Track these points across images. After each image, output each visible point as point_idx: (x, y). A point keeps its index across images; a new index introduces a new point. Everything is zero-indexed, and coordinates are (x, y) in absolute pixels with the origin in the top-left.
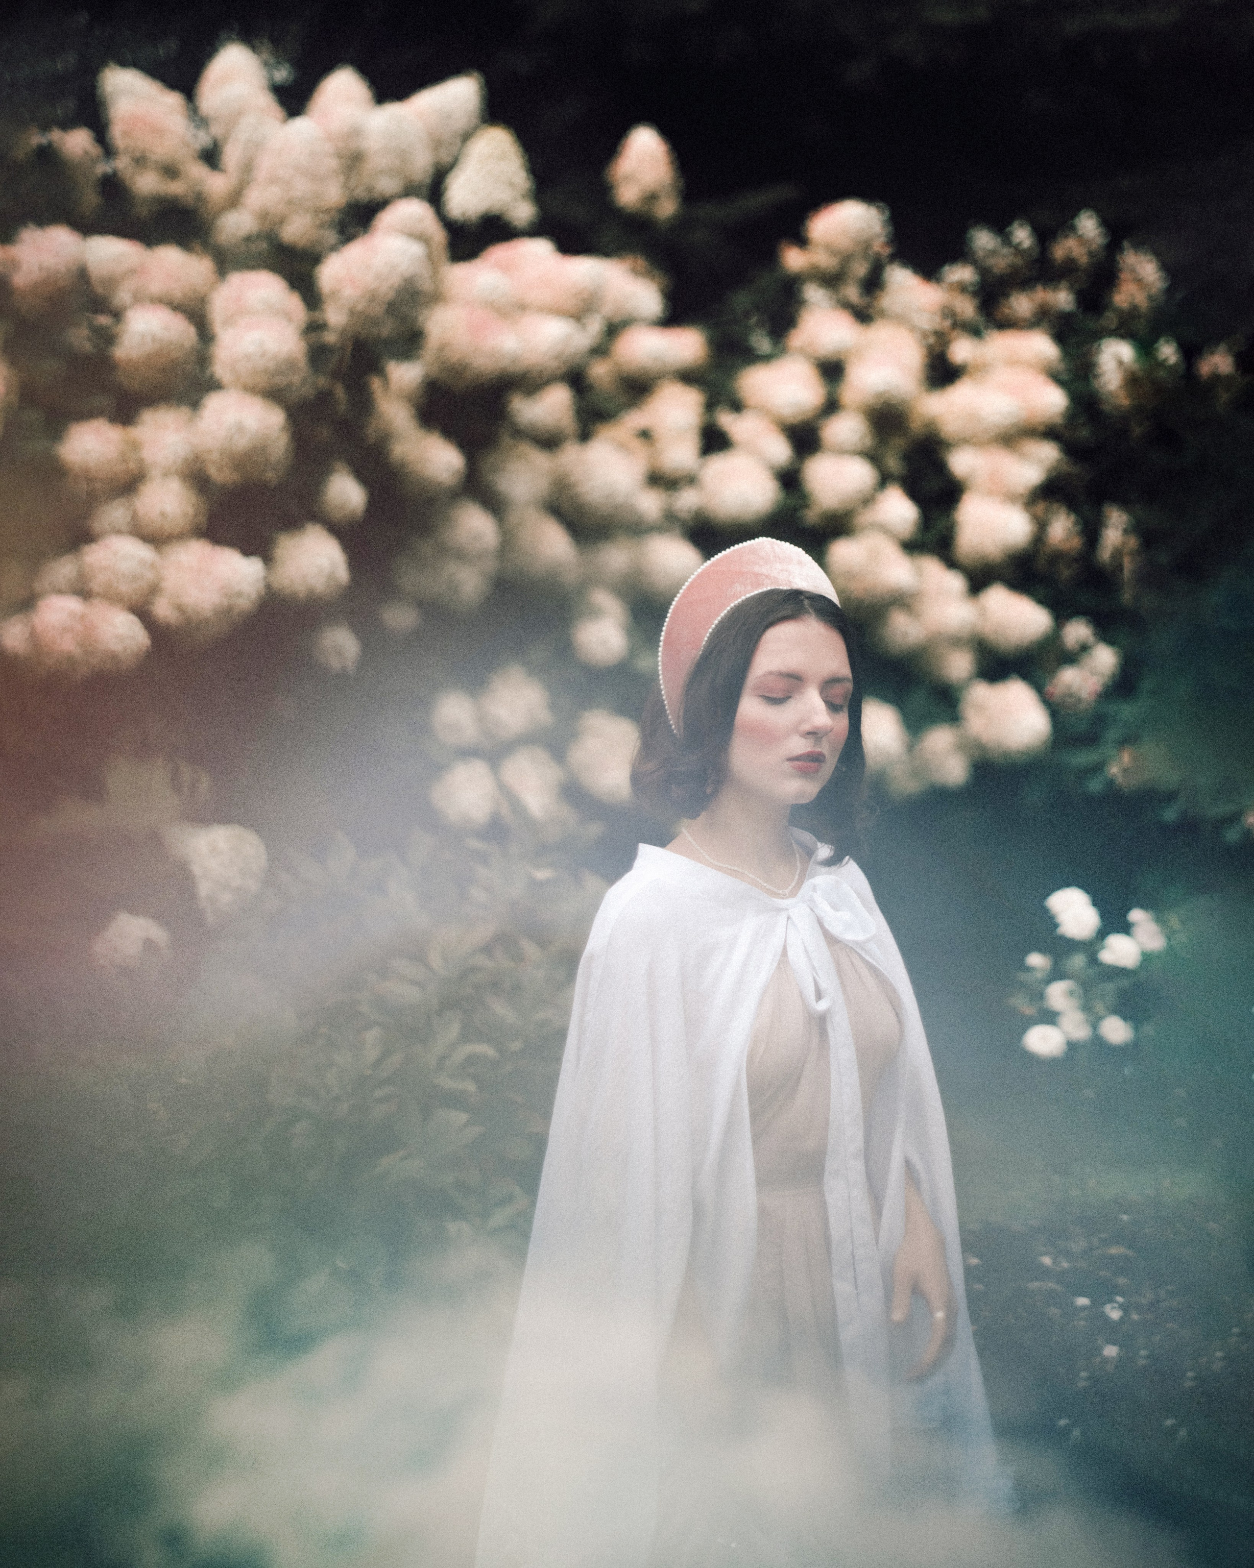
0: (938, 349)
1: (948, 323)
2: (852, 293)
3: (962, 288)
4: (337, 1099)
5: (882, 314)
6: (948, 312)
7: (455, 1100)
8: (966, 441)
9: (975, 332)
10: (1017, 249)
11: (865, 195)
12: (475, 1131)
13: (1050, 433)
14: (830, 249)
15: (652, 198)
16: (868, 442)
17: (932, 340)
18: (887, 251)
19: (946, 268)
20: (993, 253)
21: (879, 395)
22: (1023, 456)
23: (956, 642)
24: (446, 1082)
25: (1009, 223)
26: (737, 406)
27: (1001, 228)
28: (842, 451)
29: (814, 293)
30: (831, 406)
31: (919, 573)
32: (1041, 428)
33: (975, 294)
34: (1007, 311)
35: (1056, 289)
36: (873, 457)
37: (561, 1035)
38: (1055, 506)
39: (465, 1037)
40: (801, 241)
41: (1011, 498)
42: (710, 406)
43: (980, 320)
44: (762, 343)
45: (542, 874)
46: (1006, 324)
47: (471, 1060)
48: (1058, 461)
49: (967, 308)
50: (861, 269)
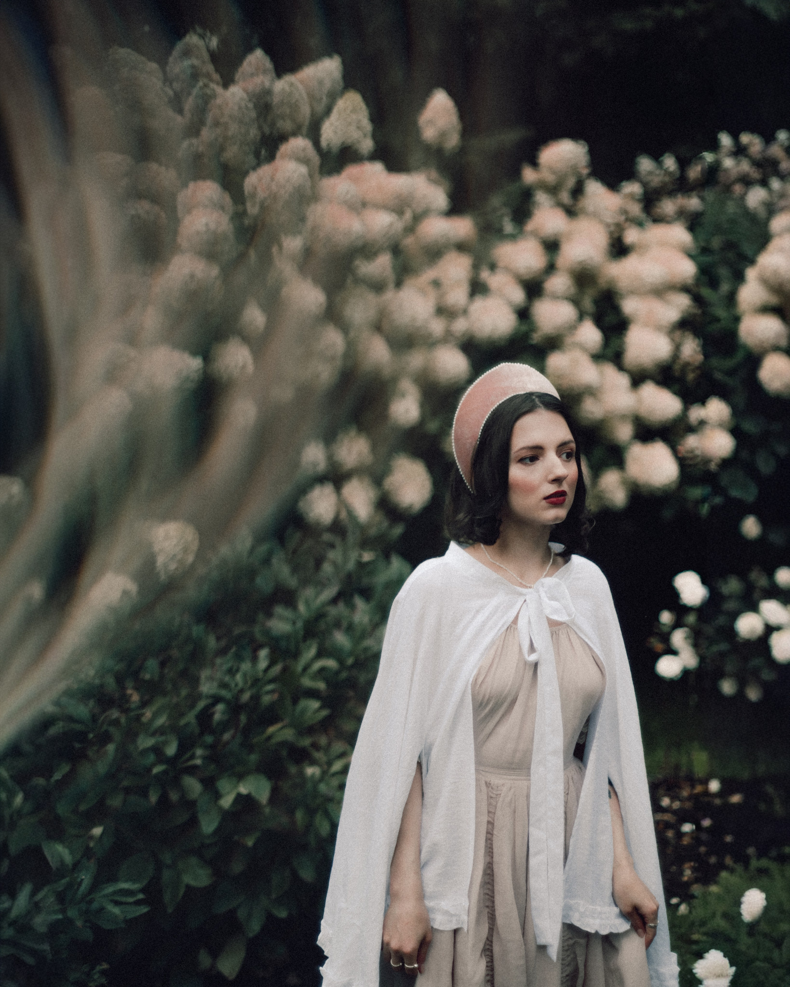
0: (616, 235)
1: (623, 218)
2: (565, 197)
3: (632, 196)
4: (242, 691)
5: (583, 211)
6: (624, 212)
7: (312, 694)
8: (633, 292)
9: (640, 224)
10: (667, 173)
11: (574, 136)
12: (325, 713)
13: (685, 289)
14: (552, 170)
15: (443, 135)
16: (573, 290)
17: (612, 228)
18: (585, 171)
19: (624, 184)
20: (650, 173)
21: (580, 263)
22: (667, 302)
23: (623, 417)
24: (307, 682)
25: (662, 155)
26: (493, 267)
27: (657, 157)
28: (555, 297)
29: (541, 198)
30: (551, 268)
31: (601, 373)
32: (678, 285)
33: (640, 201)
34: (659, 210)
35: (689, 197)
36: (575, 301)
37: (377, 656)
38: (687, 333)
39: (320, 655)
40: (534, 164)
41: (658, 328)
42: (476, 267)
43: (643, 216)
44: (509, 227)
45: (367, 557)
46: (658, 220)
47: (323, 670)
48: (689, 307)
49: (636, 209)
50: (571, 182)
